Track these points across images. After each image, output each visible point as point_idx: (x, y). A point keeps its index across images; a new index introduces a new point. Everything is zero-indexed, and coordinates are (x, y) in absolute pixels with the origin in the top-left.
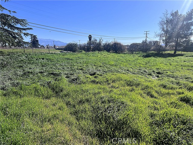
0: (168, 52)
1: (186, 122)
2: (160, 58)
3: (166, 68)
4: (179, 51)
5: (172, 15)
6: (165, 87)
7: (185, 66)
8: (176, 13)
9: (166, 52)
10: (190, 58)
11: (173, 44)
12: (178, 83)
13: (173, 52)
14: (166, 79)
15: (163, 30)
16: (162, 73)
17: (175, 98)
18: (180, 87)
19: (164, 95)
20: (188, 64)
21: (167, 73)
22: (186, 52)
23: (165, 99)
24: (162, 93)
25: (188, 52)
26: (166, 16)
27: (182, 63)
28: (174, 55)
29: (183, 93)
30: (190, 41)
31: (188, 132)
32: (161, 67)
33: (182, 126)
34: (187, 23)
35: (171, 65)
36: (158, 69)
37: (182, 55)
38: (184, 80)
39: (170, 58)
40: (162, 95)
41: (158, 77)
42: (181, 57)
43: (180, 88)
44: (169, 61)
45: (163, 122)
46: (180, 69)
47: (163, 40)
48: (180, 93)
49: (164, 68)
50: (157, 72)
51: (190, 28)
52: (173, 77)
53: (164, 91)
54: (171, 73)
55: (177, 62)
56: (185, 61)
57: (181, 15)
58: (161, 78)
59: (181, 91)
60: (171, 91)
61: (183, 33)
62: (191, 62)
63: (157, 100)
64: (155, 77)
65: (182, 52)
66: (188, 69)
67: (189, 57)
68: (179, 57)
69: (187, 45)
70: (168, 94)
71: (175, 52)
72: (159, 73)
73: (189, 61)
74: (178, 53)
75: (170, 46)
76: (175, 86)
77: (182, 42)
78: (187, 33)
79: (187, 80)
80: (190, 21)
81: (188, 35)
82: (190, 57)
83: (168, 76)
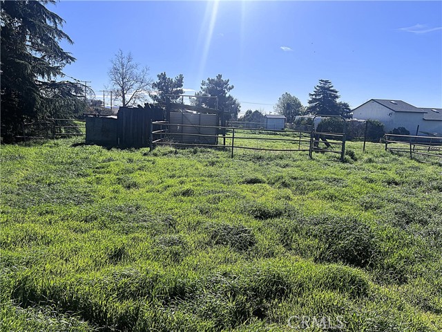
5: (159, 76)
8: (164, 75)
34: (176, 90)
80: (179, 88)
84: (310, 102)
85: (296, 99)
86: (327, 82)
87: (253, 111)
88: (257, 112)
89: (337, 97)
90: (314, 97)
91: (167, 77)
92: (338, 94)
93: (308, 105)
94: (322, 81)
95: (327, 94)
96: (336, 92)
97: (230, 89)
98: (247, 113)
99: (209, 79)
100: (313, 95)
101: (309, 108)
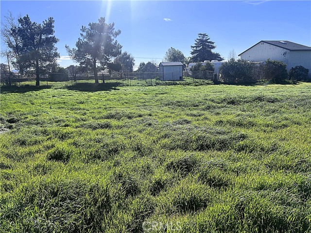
0: (27, 83)
1: (58, 191)
2: (14, 94)
3: (25, 110)
4: (43, 80)
5: (20, 21)
6: (23, 143)
7: (55, 104)
8: (27, 19)
9: (23, 83)
10: (61, 90)
11: (32, 69)
12: (45, 133)
13: (34, 83)
14: (25, 129)
15: (10, 45)
16: (18, 120)
17: (41, 159)
18: (48, 137)
19: (23, 157)
20: (59, 100)
21: (27, 118)
22: (54, 82)
23: (25, 165)
24: (19, 154)
25: (58, 82)
26: (10, 21)
27: (51, 100)
28: (37, 88)
29: (53, 146)
30: (56, 65)
31: (61, 206)
32: (15, 110)
33: (52, 201)
34: (47, 38)
35: (33, 104)
36: (10, 113)
37: (48, 87)
38: (55, 124)
39: (30, 93)
40: (20, 158)
41: (10, 127)
42: (48, 90)
43: (48, 139)
44: (29, 98)
45: (21, 207)
46: (48, 109)
47: (13, 63)
48: (48, 148)
49: (22, 110)
50: (9, 119)
51: (53, 46)
52: (38, 123)
53: (22, 150)
54: (34, 118)
55: (42, 98)
56: (54, 96)
57: (34, 23)
58: (15, 130)
59: (49, 143)
60: (34, 148)
61: (44, 53)
62: (63, 97)
63: (8, 171)
64: (5, 129)
65: (48, 82)
66: (59, 108)
67: (59, 90)
68: (45, 90)
69: (53, 72)
70: (30, 154)
71: (38, 83)
72: (12, 121)
73: (60, 95)
74: (42, 83)
75: (27, 73)
76: (40, 138)
77: (44, 67)
78: (50, 54)
79: (57, 124)
80: (50, 36)
81: (52, 57)
82: (60, 88)
83: (29, 123)
84: (192, 53)
85: (180, 52)
86: (204, 35)
87: (146, 63)
88: (149, 63)
89: (213, 47)
90: (195, 48)
91: (32, 21)
92: (214, 45)
93: (191, 56)
94: (200, 34)
95: (206, 45)
96: (213, 43)
97: (117, 34)
98: (140, 66)
99: (90, 25)
100: (194, 47)
101: (191, 59)
